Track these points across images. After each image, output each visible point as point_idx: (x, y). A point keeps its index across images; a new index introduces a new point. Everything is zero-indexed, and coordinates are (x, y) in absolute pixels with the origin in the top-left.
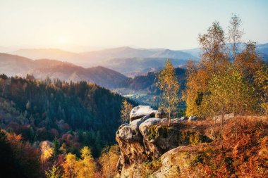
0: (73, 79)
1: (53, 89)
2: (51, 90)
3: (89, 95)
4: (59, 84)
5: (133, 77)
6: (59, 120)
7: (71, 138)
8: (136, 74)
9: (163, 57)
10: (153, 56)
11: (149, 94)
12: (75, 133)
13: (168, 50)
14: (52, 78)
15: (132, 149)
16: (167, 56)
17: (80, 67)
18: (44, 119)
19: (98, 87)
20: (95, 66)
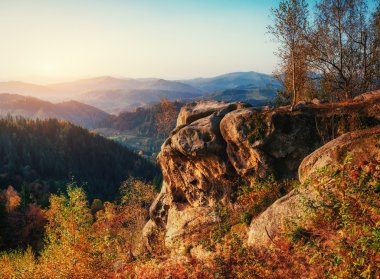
0: (40, 116)
1: (15, 127)
2: (13, 129)
3: (61, 136)
4: (22, 122)
5: (117, 114)
6: (24, 165)
7: (39, 188)
8: (121, 111)
9: (155, 88)
10: (142, 88)
11: (138, 135)
12: (45, 183)
13: (161, 80)
14: (13, 115)
15: (198, 173)
16: (161, 88)
17: (47, 103)
18: (6, 163)
19: (73, 125)
20: (66, 101)
